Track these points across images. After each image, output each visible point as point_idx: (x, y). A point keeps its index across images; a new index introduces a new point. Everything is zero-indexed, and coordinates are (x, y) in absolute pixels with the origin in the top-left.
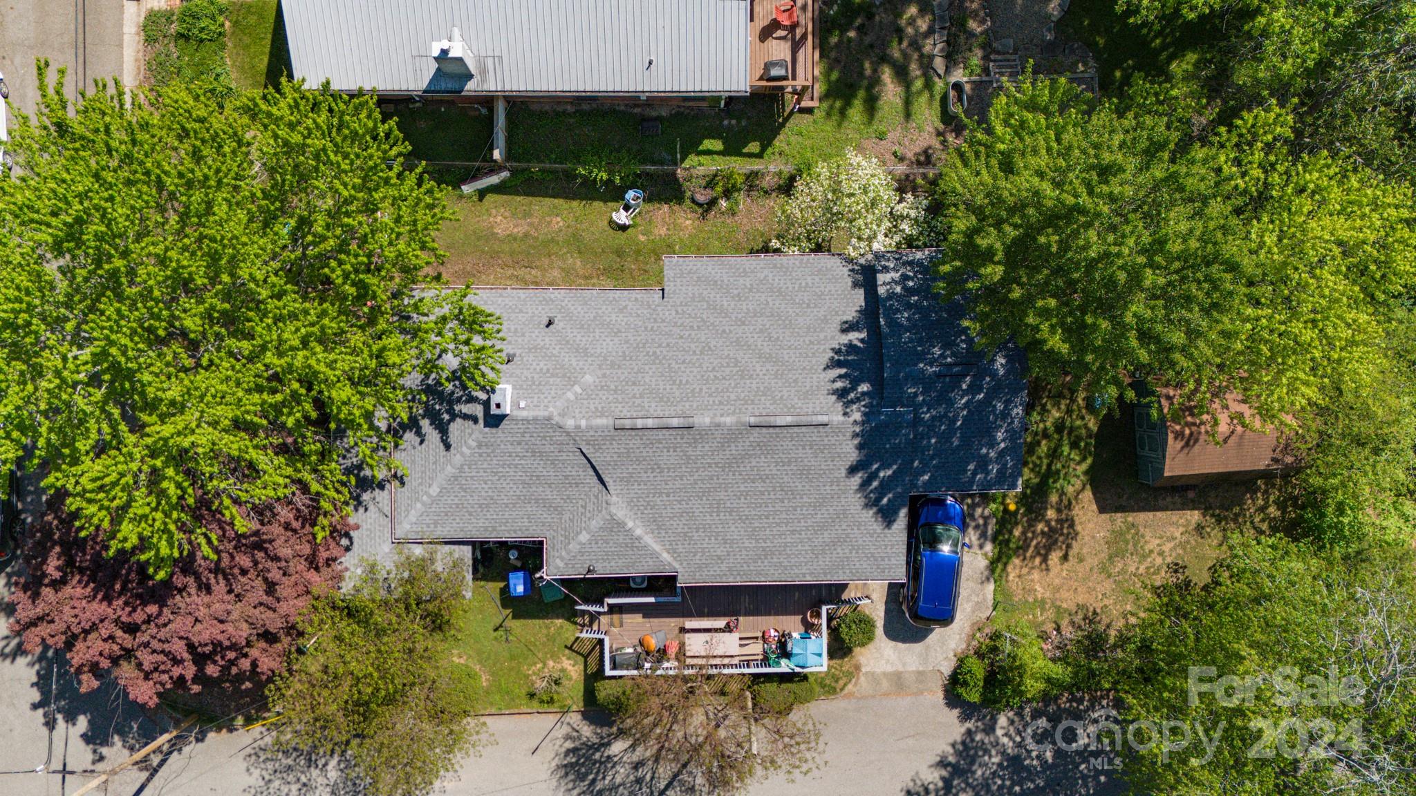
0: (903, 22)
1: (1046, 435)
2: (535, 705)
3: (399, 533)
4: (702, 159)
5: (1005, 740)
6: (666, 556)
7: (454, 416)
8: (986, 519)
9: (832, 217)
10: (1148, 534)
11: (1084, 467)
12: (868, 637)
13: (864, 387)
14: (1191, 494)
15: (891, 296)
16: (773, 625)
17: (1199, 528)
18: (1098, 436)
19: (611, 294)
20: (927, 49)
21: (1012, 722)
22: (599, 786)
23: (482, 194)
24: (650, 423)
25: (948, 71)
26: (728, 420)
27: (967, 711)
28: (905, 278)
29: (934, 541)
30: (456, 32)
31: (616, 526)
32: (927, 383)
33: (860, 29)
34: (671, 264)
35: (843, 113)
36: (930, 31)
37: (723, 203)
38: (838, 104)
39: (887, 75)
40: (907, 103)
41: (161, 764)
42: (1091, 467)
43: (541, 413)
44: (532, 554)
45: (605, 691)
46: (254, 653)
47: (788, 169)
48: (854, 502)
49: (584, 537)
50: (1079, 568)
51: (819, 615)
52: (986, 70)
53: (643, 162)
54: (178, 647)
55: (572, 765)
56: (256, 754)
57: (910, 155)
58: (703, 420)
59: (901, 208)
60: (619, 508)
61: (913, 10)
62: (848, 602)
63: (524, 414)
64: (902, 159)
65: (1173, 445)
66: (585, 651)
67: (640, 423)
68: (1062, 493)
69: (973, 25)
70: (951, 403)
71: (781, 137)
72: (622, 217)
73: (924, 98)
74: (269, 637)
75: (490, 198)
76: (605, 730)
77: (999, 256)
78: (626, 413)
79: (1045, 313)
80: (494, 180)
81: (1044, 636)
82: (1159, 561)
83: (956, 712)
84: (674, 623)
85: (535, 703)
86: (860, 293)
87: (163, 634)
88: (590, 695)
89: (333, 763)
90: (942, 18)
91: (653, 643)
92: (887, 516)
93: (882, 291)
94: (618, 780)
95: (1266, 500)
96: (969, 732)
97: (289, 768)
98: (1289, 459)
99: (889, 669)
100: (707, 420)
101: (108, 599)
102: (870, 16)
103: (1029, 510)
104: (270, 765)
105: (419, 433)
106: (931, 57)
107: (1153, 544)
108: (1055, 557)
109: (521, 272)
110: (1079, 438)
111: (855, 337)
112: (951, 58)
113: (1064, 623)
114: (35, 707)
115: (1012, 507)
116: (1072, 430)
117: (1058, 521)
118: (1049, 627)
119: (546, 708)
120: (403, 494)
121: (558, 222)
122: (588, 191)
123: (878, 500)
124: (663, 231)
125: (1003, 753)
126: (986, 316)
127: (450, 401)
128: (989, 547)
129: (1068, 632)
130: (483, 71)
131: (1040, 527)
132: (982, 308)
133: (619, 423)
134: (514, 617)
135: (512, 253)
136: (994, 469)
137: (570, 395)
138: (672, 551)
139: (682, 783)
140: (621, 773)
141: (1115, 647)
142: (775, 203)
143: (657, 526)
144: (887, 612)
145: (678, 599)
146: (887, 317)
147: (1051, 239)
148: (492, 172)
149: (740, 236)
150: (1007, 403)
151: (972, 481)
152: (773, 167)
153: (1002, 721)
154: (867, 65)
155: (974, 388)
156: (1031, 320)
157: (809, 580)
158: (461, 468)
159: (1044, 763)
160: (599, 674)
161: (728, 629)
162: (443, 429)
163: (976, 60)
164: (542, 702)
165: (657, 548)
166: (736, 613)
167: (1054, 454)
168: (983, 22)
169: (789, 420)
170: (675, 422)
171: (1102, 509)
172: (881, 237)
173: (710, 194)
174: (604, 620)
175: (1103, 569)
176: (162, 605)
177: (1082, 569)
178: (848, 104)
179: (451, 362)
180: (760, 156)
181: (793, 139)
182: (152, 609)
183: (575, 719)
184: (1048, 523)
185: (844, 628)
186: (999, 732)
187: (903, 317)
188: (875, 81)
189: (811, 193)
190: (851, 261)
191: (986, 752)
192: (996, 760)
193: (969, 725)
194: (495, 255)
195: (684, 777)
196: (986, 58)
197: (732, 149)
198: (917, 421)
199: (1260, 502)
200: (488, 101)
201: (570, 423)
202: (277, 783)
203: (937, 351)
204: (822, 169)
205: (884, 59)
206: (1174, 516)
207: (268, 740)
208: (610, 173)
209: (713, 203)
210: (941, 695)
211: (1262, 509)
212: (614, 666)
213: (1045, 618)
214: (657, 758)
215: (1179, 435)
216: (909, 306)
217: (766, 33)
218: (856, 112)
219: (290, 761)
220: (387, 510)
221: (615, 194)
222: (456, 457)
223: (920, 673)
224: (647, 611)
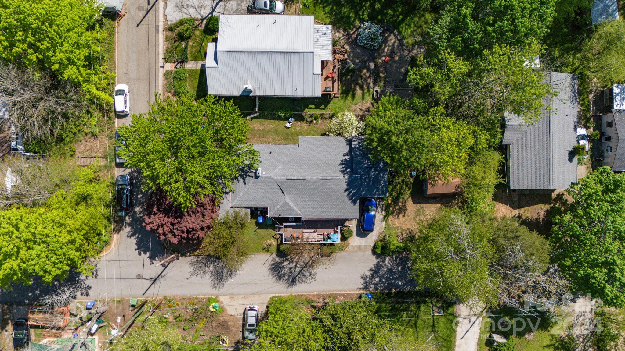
0: (362, 74)
1: (399, 183)
2: (264, 252)
3: (232, 205)
4: (309, 110)
5: (388, 264)
6: (299, 212)
7: (247, 176)
8: (383, 205)
9: (341, 127)
10: (426, 210)
11: (409, 192)
12: (351, 235)
13: (348, 170)
14: (438, 199)
15: (356, 147)
16: (326, 231)
17: (440, 208)
18: (413, 184)
19: (286, 146)
20: (368, 81)
21: (390, 259)
22: (280, 274)
23: (252, 119)
24: (295, 178)
25: (374, 87)
26: (315, 178)
27: (378, 256)
28: (359, 143)
29: (368, 211)
30: (249, 81)
31: (287, 204)
32: (364, 169)
33: (351, 76)
34: (301, 138)
35: (346, 98)
36: (369, 77)
37: (315, 121)
38: (345, 96)
39: (358, 88)
40: (363, 95)
41: (168, 265)
42: (411, 192)
43: (269, 175)
44: (264, 211)
45: (283, 247)
46: (199, 233)
47: (332, 113)
48: (346, 199)
49: (278, 207)
50: (408, 218)
51: (338, 229)
52: (385, 87)
53: (294, 111)
54: (185, 229)
55: (273, 268)
56: (192, 263)
57: (364, 109)
58: (308, 178)
59: (359, 125)
60: (287, 199)
61: (365, 71)
62: (347, 226)
63: (264, 176)
64: (361, 110)
65: (429, 186)
66: (277, 238)
67: (293, 178)
68: (403, 199)
69: (381, 75)
70: (370, 174)
71: (330, 104)
72: (288, 125)
73: (367, 94)
74: (202, 229)
75: (254, 120)
76: (282, 259)
77: (376, 140)
78: (290, 176)
79: (385, 154)
80: (255, 115)
81: (398, 236)
82: (429, 217)
83: (375, 256)
84: (300, 230)
85: (264, 251)
86: (348, 147)
87: (181, 226)
88: (278, 249)
89: (212, 266)
90: (373, 73)
91: (295, 236)
92: (354, 202)
93: (353, 146)
94: (285, 272)
95: (458, 201)
96: (378, 262)
97: (200, 267)
98: (459, 190)
99: (357, 245)
100: (309, 178)
101: (168, 217)
102: (354, 72)
103: (394, 203)
104: (195, 266)
105: (238, 180)
106: (370, 83)
107: (428, 213)
108: (401, 215)
109: (261, 139)
110: (408, 184)
111: (347, 157)
112: (375, 84)
113: (404, 233)
114: (136, 250)
115: (390, 202)
116: (406, 182)
117: (403, 206)
118: (400, 234)
119: (267, 253)
120: (233, 195)
121: (272, 126)
122: (279, 118)
123: (352, 198)
124: (299, 129)
125: (388, 268)
126: (374, 154)
127: (246, 172)
128: (383, 212)
129: (405, 235)
130: (255, 91)
131: (397, 207)
132: (373, 152)
133: (288, 178)
134: (259, 229)
135: (259, 134)
136: (381, 191)
137: (276, 171)
138: (300, 211)
139: (302, 273)
140: (286, 270)
141: (417, 239)
142: (328, 121)
143: (297, 204)
144: (357, 229)
145: (302, 224)
146: (354, 153)
147: (386, 137)
148: (255, 113)
149: (319, 130)
150: (383, 174)
151: (375, 194)
152: (328, 112)
153: (387, 259)
154: (353, 85)
155: (375, 171)
156: (382, 155)
157: (335, 218)
158: (248, 189)
159: (398, 271)
160: (281, 243)
161: (314, 232)
162: (244, 179)
163: (382, 84)
164: (266, 251)
165: (297, 210)
166: (317, 228)
167: (401, 188)
168: (384, 74)
169: (330, 178)
170: (301, 178)
171: (414, 203)
172: (354, 132)
173: (311, 119)
174: (282, 229)
175: (414, 219)
176: (181, 218)
177: (409, 219)
178: (347, 95)
179: (247, 162)
180: (324, 109)
181: (333, 105)
182: (179, 220)
183: (274, 256)
184: (399, 206)
185: (345, 233)
186: (386, 262)
187: (358, 153)
188: (355, 90)
189: (336, 121)
190: (346, 138)
191: (383, 267)
192: (385, 269)
193: (378, 260)
194: (255, 135)
195: (302, 272)
196: (385, 83)
197: (317, 107)
198: (361, 178)
199: (456, 202)
200: (255, 97)
201: (275, 178)
202: (197, 271)
203: (366, 161)
204: (339, 115)
205: (357, 84)
206: (434, 205)
207: (195, 260)
208: (285, 114)
209: (312, 121)
210: (371, 252)
211: (457, 204)
212: (285, 241)
213: (398, 231)
214: (296, 267)
215: (430, 183)
216: (360, 150)
217: (326, 79)
218: (349, 98)
219: (200, 265)
220: (229, 199)
221: (286, 119)
222: (247, 186)
223: (365, 246)
224: (294, 227)
